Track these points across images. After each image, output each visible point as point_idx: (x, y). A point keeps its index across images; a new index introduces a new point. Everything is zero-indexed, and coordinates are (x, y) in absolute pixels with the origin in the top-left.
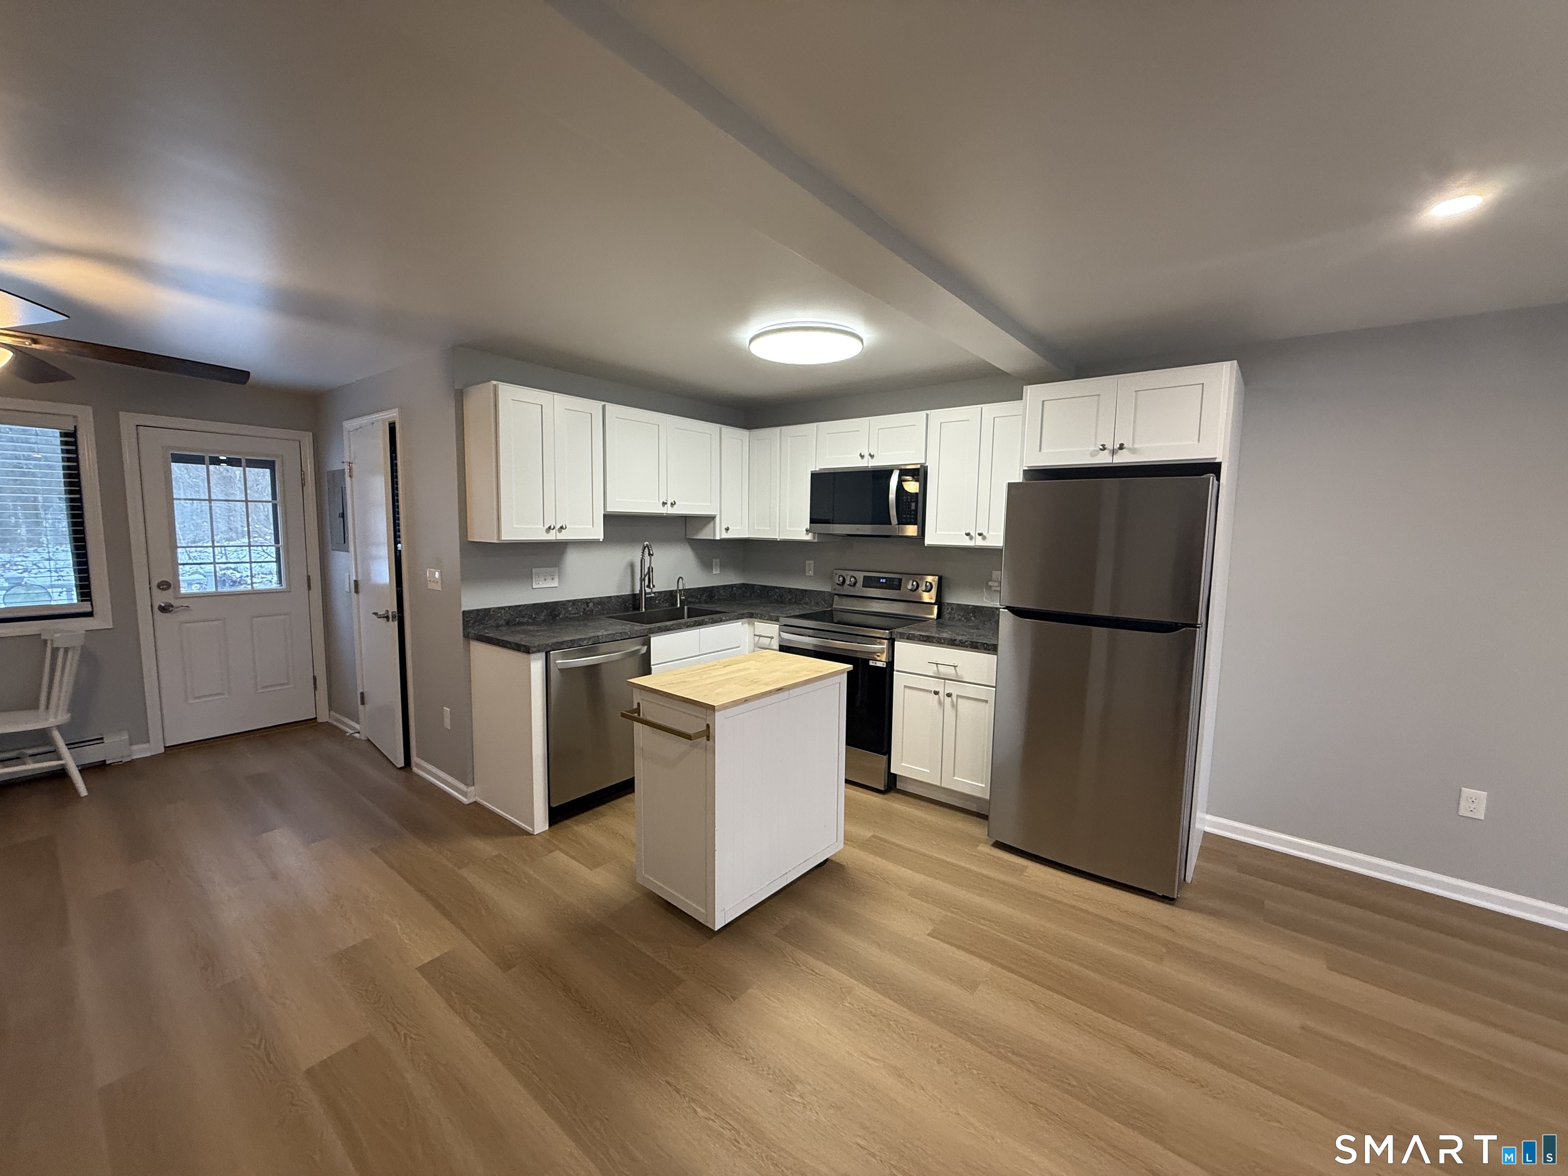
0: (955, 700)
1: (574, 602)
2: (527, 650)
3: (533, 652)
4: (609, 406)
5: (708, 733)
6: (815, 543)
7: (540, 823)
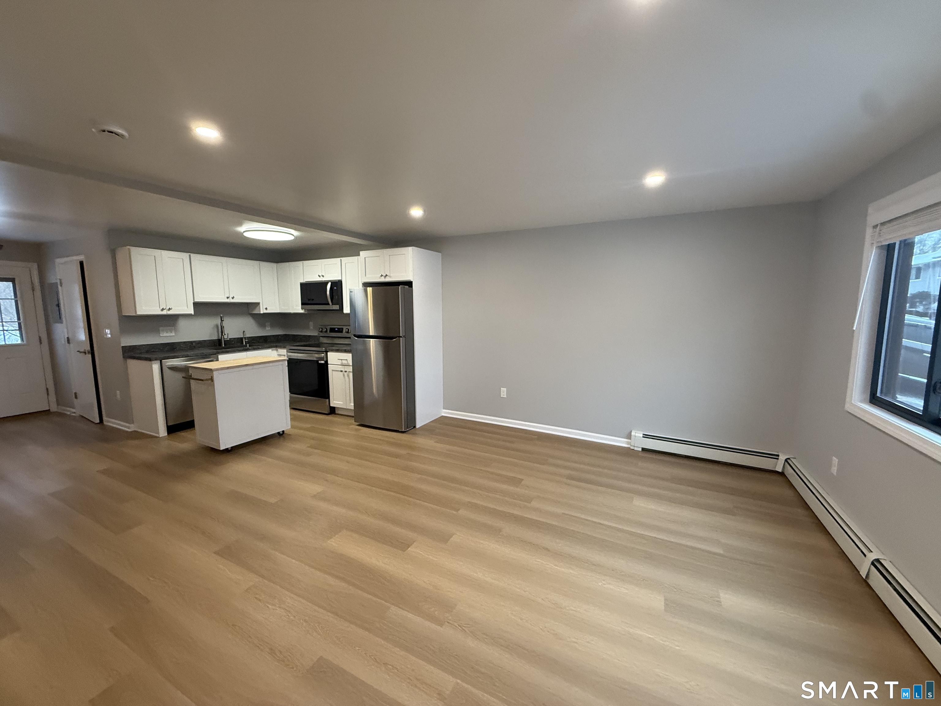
0: (348, 373)
1: (184, 343)
2: (150, 360)
3: (153, 360)
4: (192, 255)
5: (212, 379)
6: (306, 314)
7: (163, 432)
